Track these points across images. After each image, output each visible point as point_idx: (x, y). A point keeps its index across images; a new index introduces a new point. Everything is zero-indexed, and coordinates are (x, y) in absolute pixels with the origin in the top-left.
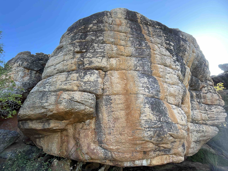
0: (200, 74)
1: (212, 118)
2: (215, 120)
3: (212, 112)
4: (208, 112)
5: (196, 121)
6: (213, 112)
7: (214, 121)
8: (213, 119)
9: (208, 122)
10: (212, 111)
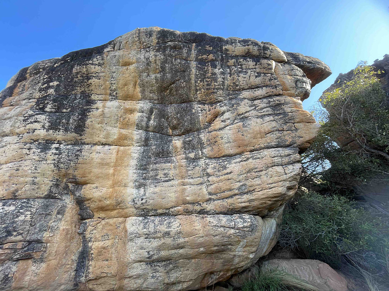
0: (197, 90)
1: (224, 192)
2: (235, 195)
3: (227, 174)
4: (210, 179)
5: (156, 210)
6: (230, 173)
7: (230, 200)
8: (228, 193)
9: (209, 207)
10: (228, 171)
